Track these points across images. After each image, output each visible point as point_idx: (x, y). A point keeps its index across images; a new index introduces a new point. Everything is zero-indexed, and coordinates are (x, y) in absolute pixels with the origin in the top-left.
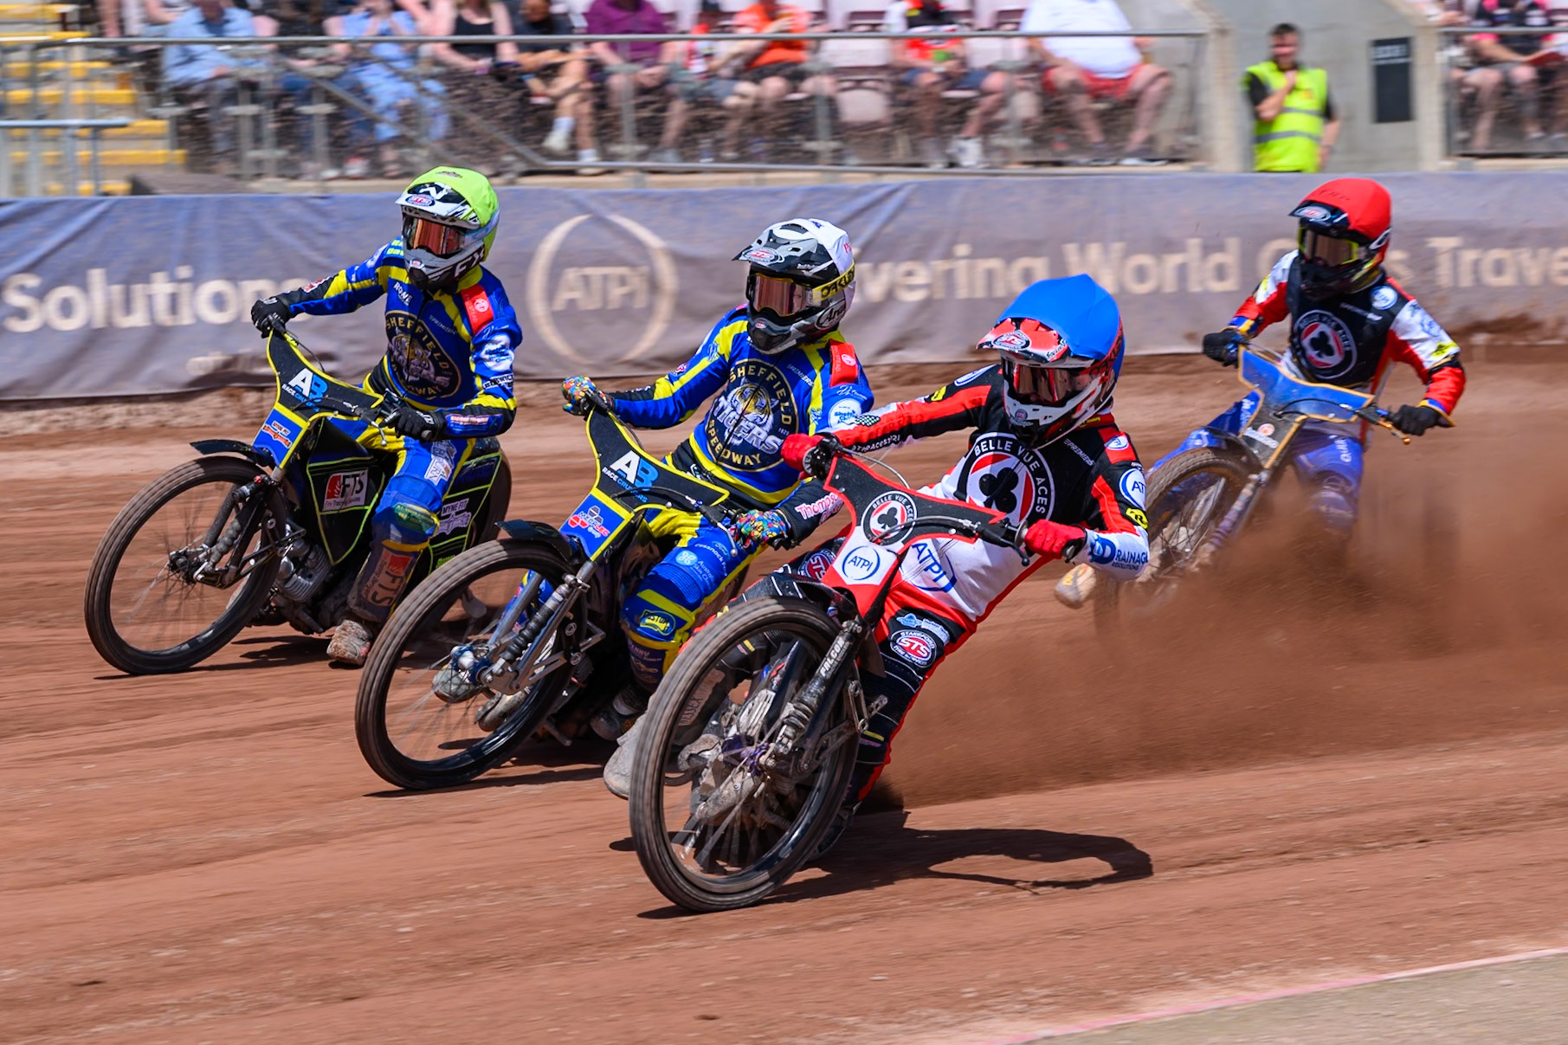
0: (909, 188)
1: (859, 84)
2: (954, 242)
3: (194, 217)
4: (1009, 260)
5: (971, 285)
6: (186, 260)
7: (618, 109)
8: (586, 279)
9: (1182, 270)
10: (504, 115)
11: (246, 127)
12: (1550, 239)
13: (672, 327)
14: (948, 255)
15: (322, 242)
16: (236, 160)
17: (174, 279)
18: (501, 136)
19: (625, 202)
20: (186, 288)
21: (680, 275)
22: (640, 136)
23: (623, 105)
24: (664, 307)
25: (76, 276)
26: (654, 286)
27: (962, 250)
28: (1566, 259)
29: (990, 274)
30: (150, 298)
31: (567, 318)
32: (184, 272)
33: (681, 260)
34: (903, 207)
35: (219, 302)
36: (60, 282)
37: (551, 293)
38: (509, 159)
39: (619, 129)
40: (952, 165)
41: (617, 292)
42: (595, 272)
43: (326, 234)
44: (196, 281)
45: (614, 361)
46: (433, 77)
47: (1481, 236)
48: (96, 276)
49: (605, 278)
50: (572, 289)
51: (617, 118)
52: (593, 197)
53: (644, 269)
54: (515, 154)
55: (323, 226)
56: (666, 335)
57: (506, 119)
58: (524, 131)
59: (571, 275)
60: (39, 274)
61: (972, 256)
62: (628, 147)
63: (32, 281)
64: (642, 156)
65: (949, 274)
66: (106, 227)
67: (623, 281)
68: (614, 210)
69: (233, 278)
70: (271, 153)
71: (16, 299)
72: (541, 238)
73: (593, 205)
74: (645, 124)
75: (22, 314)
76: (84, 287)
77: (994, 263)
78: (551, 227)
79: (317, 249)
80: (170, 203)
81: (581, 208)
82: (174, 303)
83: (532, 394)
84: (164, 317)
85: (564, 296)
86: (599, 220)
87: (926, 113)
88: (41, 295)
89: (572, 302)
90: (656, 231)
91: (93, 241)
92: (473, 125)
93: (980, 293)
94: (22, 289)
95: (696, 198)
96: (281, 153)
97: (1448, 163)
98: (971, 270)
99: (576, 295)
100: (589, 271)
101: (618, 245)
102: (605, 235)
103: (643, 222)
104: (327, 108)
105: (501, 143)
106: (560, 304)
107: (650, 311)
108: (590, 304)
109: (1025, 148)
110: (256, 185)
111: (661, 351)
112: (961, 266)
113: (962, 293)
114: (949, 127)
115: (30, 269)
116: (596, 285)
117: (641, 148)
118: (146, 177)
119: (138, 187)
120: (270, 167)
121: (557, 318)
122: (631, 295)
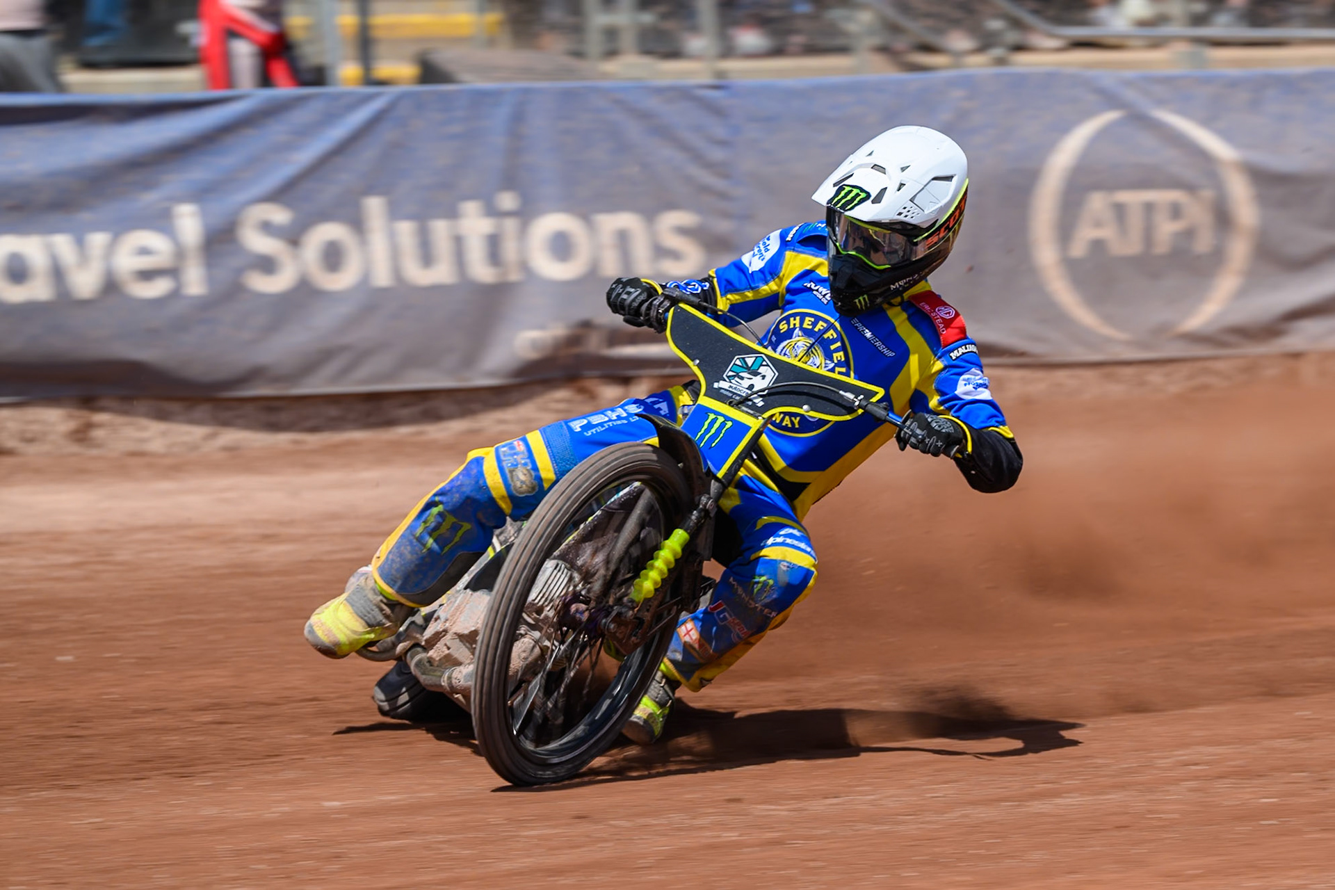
3: (518, 117)
6: (509, 181)
8: (1120, 211)
13: (1252, 280)
15: (717, 154)
16: (577, 30)
17: (492, 211)
20: (510, 225)
21: (1262, 200)
24: (1239, 250)
25: (345, 207)
26: (1223, 218)
30: (458, 242)
32: (507, 201)
33: (1262, 178)
35: (561, 246)
36: (321, 216)
37: (1065, 230)
41: (1167, 229)
42: (1132, 198)
43: (723, 143)
44: (525, 214)
45: (1164, 334)
48: (375, 208)
49: (1149, 208)
50: (1098, 224)
52: (1128, 83)
53: (1208, 194)
54: (1004, 16)
55: (720, 131)
56: (1241, 293)
59: (1097, 203)
60: (288, 204)
62: (1177, 5)
63: (279, 215)
64: (1200, 19)
66: (387, 133)
67: (1176, 212)
68: (1161, 103)
69: (585, 210)
70: (630, 18)
71: (257, 242)
72: (1049, 146)
73: (1130, 95)
75: (267, 265)
76: (358, 224)
78: (1065, 128)
79: (710, 166)
80: (481, 98)
81: (1110, 100)
82: (494, 244)
84: (482, 272)
85: (1085, 234)
86: (1139, 119)
88: (293, 237)
89: (1098, 246)
90: (1226, 135)
91: (368, 154)
94: (267, 228)
95: (1289, 85)
96: (647, 18)
99: (1106, 232)
100: (1125, 197)
101: (1168, 157)
102: (1147, 140)
103: (1207, 122)
106: (1078, 249)
107: (1217, 258)
108: (1128, 246)
110: (611, 66)
111: (1235, 319)
115: (275, 196)
116: (1135, 221)
117: (1198, 7)
118: (445, 57)
119: (430, 73)
120: (628, 40)
121: (1075, 270)
122: (1189, 234)
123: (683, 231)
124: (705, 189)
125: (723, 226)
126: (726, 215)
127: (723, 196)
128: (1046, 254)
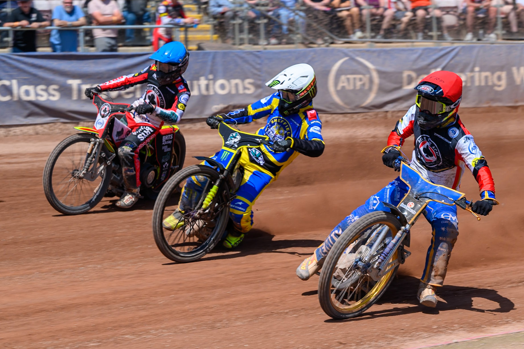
0: (459, 48)
1: (448, 13)
2: (474, 66)
3: (214, 58)
4: (493, 73)
5: (480, 81)
6: (211, 72)
8: (348, 79)
10: (325, 23)
11: (237, 28)
13: (378, 95)
14: (472, 71)
15: (258, 66)
16: (234, 38)
17: (207, 79)
18: (324, 30)
19: (363, 53)
20: (211, 82)
21: (380, 77)
22: (372, 30)
23: (366, 20)
24: (375, 88)
26: (371, 81)
27: (477, 69)
29: (486, 77)
30: (199, 86)
31: (341, 93)
32: (211, 77)
33: (381, 73)
34: (457, 55)
35: (223, 87)
37: (336, 84)
38: (326, 38)
39: (365, 27)
40: (479, 40)
41: (359, 84)
42: (351, 77)
43: (260, 64)
44: (215, 80)
45: (358, 107)
46: (301, 10)
49: (355, 79)
50: (343, 82)
52: (351, 51)
53: (368, 76)
54: (329, 36)
55: (259, 61)
56: (376, 98)
57: (326, 25)
58: (333, 28)
59: (343, 78)
61: (480, 71)
62: (368, 34)
64: (373, 37)
65: (472, 78)
67: (361, 80)
68: (358, 56)
69: (228, 80)
70: (245, 36)
72: (332, 65)
73: (350, 54)
74: (374, 26)
77: (488, 74)
78: (336, 61)
79: (256, 69)
80: (208, 54)
81: (346, 55)
82: (207, 87)
84: (204, 92)
85: (340, 85)
86: (352, 59)
89: (343, 87)
90: (372, 63)
92: (314, 26)
93: (483, 84)
95: (386, 52)
96: (251, 36)
98: (480, 76)
99: (345, 84)
100: (349, 76)
101: (359, 67)
102: (354, 64)
103: (368, 60)
104: (265, 21)
106: (339, 88)
107: (370, 89)
108: (350, 87)
109: (504, 35)
110: (242, 47)
111: (373, 104)
112: (477, 75)
113: (477, 83)
116: (352, 82)
117: (373, 34)
118: (203, 45)
119: (200, 48)
120: (246, 41)
121: (338, 92)
122: (364, 85)
123: (250, 83)
124: (255, 74)
125: (259, 82)
126: (260, 80)
127: (259, 76)
128: (332, 88)
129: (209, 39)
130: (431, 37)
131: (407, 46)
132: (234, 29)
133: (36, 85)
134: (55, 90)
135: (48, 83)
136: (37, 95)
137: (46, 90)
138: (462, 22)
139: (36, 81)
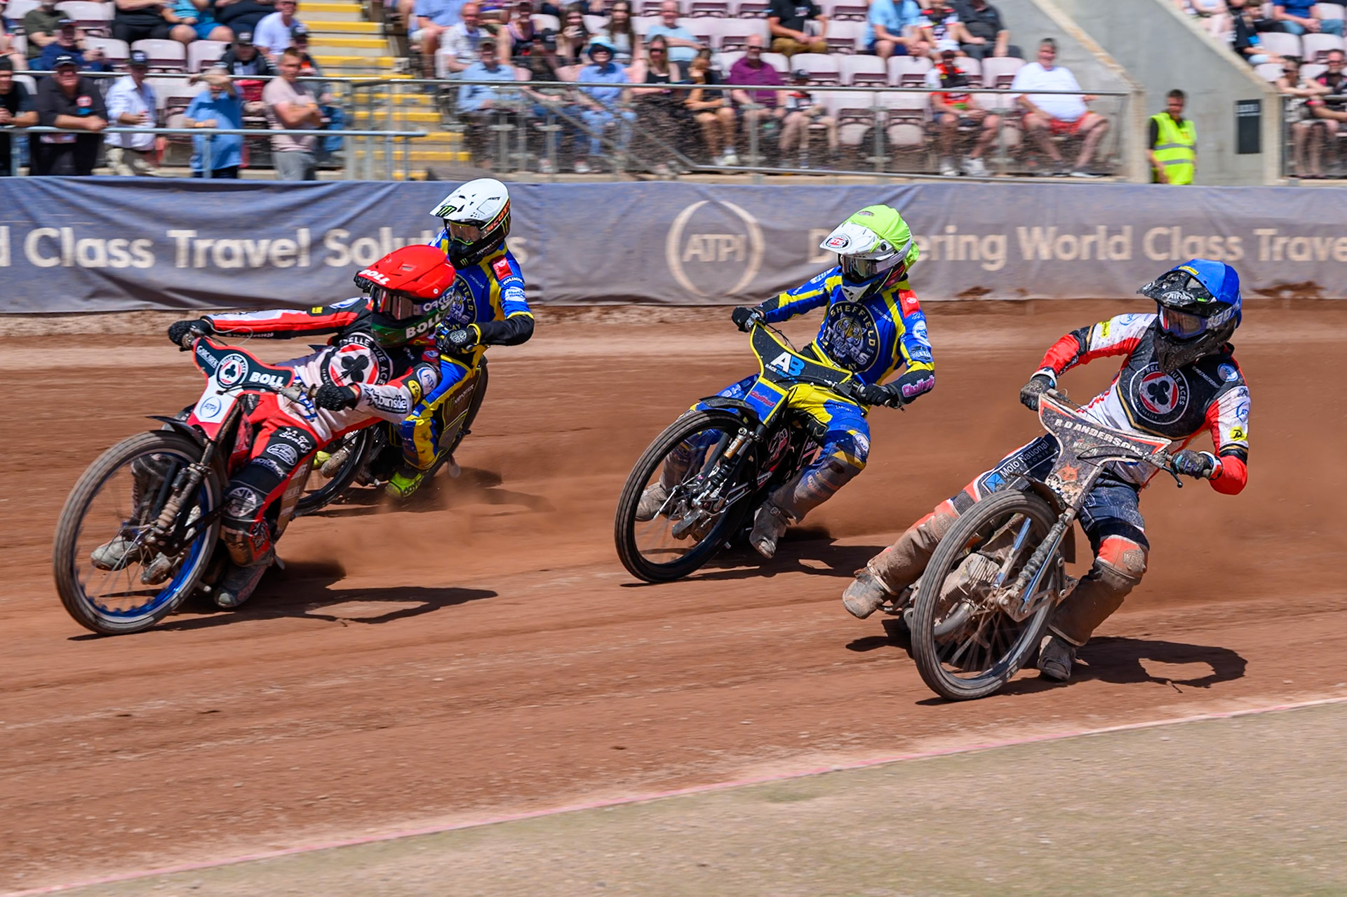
0: (918, 188)
1: (905, 121)
2: (946, 224)
4: (981, 237)
5: (956, 251)
7: (748, 133)
8: (705, 241)
9: (1093, 246)
10: (670, 134)
11: (504, 139)
12: (1332, 231)
13: (761, 272)
14: (942, 232)
15: (534, 214)
16: (497, 159)
18: (668, 148)
19: (734, 192)
21: (766, 240)
22: (761, 150)
23: (751, 130)
24: (756, 260)
25: (372, 231)
26: (749, 247)
27: (951, 229)
28: (1344, 245)
29: (968, 245)
31: (692, 267)
33: (766, 231)
34: (912, 201)
36: (363, 235)
37: (682, 251)
38: (673, 163)
39: (747, 145)
40: (962, 174)
41: (725, 251)
42: (710, 237)
43: (537, 209)
45: (722, 294)
47: (1290, 229)
48: (386, 232)
49: (717, 241)
50: (695, 248)
51: (747, 138)
52: (711, 189)
53: (743, 236)
54: (678, 160)
55: (536, 204)
56: (756, 278)
57: (673, 138)
58: (688, 145)
59: (695, 239)
60: (347, 229)
61: (957, 233)
62: (753, 157)
63: (344, 234)
64: (761, 164)
65: (942, 246)
66: (393, 201)
67: (729, 244)
68: (725, 198)
70: (521, 155)
71: (333, 245)
72: (676, 215)
73: (711, 194)
74: (765, 143)
75: (337, 255)
76: (378, 240)
77: (971, 238)
78: (683, 207)
79: (530, 218)
81: (703, 196)
83: (667, 315)
85: (691, 252)
86: (715, 204)
87: (946, 141)
88: (349, 243)
89: (695, 256)
90: (751, 212)
91: (383, 209)
92: (650, 140)
93: (962, 257)
94: (337, 239)
95: (778, 192)
96: (529, 155)
97: (1283, 181)
98: (956, 243)
99: (698, 252)
100: (706, 237)
101: (725, 220)
102: (718, 213)
103: (743, 206)
104: (557, 128)
105: (667, 153)
106: (687, 258)
107: (746, 263)
108: (706, 257)
109: (1009, 164)
111: (752, 289)
112: (950, 239)
113: (950, 257)
114: (960, 149)
115: (342, 226)
116: (711, 246)
117: (762, 158)
118: (436, 169)
119: (431, 176)
120: (522, 165)
121: (686, 266)
122: (734, 253)
123: (519, 245)
124: (529, 229)
125: (535, 244)
126: (538, 239)
127: (536, 231)
128: (673, 259)
129: (449, 159)
130: (872, 167)
131: (825, 182)
132: (497, 142)
133: (108, 238)
134: (144, 248)
135: (131, 234)
136: (110, 257)
137: (126, 249)
138: (931, 140)
139: (109, 229)
